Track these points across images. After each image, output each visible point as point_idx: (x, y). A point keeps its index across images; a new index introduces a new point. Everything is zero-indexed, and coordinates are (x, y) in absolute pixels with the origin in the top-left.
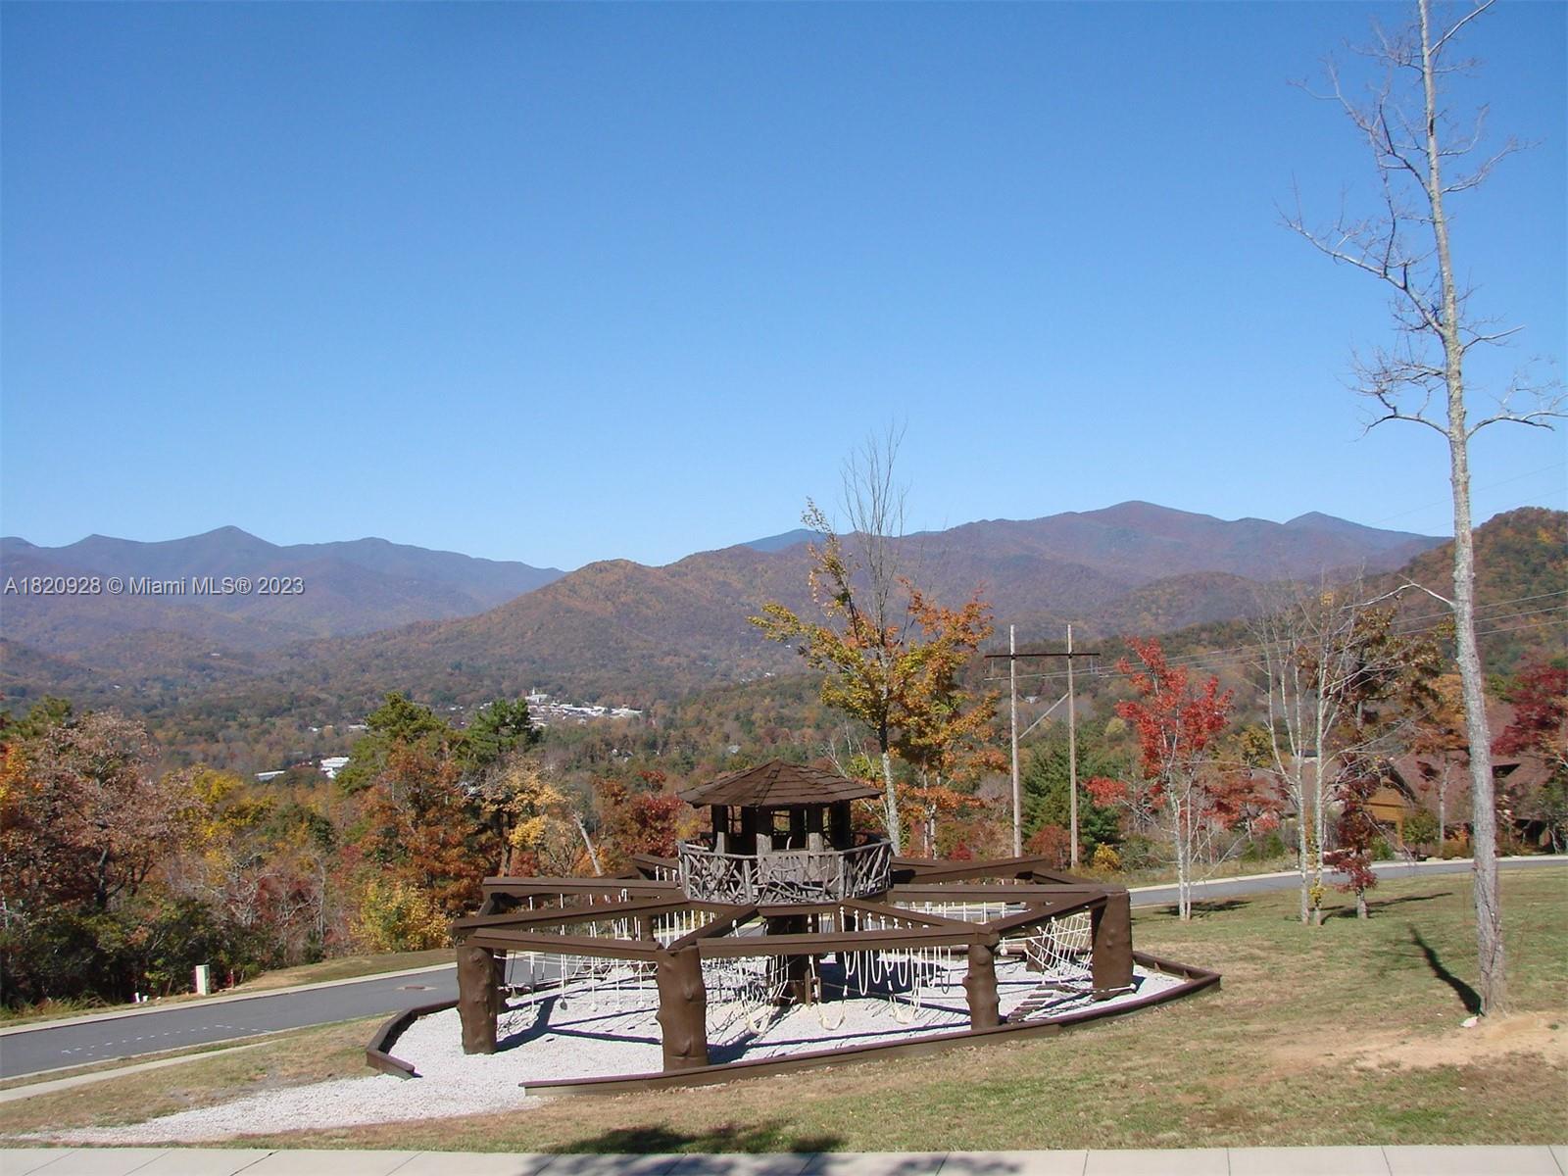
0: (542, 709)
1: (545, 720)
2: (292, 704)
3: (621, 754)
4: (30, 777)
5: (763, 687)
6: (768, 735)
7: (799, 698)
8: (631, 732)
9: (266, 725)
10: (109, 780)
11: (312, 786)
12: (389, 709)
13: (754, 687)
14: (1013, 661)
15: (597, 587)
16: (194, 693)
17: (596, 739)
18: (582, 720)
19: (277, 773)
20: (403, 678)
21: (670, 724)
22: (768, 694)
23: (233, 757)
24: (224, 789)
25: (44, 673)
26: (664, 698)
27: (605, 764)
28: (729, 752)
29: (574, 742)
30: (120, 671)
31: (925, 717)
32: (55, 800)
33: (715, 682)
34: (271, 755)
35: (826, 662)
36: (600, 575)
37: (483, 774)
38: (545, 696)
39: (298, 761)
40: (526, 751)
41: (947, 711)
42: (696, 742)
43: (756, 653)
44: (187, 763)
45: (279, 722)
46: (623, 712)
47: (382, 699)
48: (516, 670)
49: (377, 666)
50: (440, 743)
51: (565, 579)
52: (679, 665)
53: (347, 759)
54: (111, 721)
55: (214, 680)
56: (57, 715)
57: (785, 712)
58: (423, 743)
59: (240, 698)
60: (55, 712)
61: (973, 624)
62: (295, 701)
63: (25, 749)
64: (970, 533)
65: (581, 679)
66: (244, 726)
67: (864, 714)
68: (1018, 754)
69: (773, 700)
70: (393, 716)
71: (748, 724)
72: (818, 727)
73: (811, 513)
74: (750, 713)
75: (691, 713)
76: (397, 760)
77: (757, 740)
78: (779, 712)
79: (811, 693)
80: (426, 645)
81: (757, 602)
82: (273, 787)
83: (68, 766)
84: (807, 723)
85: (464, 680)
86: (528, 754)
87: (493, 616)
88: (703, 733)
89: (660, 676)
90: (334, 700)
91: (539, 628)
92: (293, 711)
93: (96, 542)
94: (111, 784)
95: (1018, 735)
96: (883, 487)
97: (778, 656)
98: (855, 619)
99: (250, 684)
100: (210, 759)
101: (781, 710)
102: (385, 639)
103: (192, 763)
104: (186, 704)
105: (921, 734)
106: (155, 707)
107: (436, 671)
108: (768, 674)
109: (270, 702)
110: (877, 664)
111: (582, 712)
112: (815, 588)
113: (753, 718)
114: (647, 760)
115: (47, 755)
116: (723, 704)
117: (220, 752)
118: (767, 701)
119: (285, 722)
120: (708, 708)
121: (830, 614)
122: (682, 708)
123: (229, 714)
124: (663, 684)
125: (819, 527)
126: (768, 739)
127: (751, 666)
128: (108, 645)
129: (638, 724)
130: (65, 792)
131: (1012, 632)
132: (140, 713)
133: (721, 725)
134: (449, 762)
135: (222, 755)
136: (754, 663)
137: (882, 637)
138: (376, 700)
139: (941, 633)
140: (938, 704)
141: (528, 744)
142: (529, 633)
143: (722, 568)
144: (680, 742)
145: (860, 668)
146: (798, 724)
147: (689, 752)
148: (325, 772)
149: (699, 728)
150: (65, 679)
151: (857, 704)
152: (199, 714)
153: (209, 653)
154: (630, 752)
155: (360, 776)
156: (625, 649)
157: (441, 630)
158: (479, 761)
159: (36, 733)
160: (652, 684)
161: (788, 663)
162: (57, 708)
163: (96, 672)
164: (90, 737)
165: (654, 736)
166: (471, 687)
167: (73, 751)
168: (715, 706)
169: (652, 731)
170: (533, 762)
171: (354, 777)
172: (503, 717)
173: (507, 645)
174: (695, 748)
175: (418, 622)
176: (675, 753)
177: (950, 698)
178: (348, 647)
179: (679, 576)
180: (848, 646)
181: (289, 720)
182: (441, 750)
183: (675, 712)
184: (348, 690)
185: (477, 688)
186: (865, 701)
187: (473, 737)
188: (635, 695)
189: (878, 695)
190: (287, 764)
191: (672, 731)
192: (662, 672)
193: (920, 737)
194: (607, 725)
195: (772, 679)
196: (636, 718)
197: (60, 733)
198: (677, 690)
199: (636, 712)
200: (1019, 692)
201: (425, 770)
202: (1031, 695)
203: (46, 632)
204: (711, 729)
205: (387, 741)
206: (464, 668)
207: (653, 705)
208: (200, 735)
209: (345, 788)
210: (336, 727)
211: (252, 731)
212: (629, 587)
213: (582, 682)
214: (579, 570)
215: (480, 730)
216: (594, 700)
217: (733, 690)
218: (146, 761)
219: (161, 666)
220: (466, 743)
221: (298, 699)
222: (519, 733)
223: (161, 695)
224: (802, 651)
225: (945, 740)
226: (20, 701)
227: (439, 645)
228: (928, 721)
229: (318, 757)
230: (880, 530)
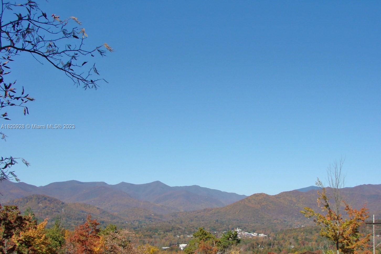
0: (240, 233)
1: (240, 236)
2: (172, 229)
3: (261, 247)
4: (105, 245)
5: (301, 230)
6: (302, 243)
7: (311, 233)
8: (264, 241)
9: (165, 234)
10: (125, 247)
11: (177, 251)
12: (199, 232)
13: (299, 230)
14: (374, 225)
15: (256, 201)
16: (147, 225)
17: (254, 242)
18: (251, 237)
19: (167, 247)
20: (202, 224)
21: (275, 239)
22: (302, 231)
23: (156, 242)
24: (154, 251)
25: (108, 217)
26: (274, 232)
27: (256, 249)
28: (291, 247)
29: (248, 243)
30: (128, 218)
31: (349, 240)
32: (111, 252)
33: (288, 228)
34: (166, 243)
35: (322, 224)
36: (257, 197)
37: (224, 251)
38: (240, 230)
39: (173, 244)
40: (236, 245)
41: (355, 239)
42: (282, 244)
43: (299, 220)
44: (144, 243)
45: (168, 234)
46: (262, 235)
47: (197, 229)
48: (233, 223)
49: (195, 220)
50: (213, 242)
51: (247, 198)
52: (278, 223)
53: (186, 244)
54: (127, 232)
55: (152, 222)
56: (113, 229)
57: (307, 237)
58: (208, 242)
59: (158, 227)
60: (112, 228)
61: (363, 214)
62: (173, 228)
63: (104, 238)
64: (361, 188)
65: (251, 226)
66: (159, 234)
67: (332, 239)
68: (375, 252)
69: (304, 233)
70: (200, 234)
71: (297, 240)
72: (316, 241)
73: (318, 182)
74: (297, 237)
75: (281, 236)
76: (201, 246)
77: (299, 244)
78: (305, 237)
79: (315, 232)
80: (209, 215)
81: (300, 206)
82: (166, 251)
83: (115, 243)
84: (313, 240)
85: (219, 225)
86: (237, 246)
87: (227, 207)
88: (284, 242)
89: (273, 226)
90: (183, 229)
91: (240, 211)
92: (172, 231)
93: (123, 184)
94: (126, 248)
95: (375, 246)
96: (339, 175)
97: (305, 221)
98: (330, 212)
99: (161, 223)
100: (150, 243)
101: (306, 236)
102: (198, 213)
103: (145, 244)
104: (144, 227)
105: (348, 245)
106: (136, 228)
107: (211, 222)
108: (303, 226)
109: (166, 228)
110: (336, 225)
111: (251, 235)
112: (319, 203)
113: (298, 238)
114: (268, 249)
115: (110, 240)
116: (290, 234)
117: (153, 241)
118: (302, 233)
119: (170, 234)
120: (286, 235)
121: (323, 210)
122: (279, 235)
123: (156, 231)
124: (273, 228)
125: (320, 186)
126: (302, 244)
127: (297, 224)
128: (125, 211)
129: (266, 239)
130: (114, 250)
131: (374, 216)
132: (132, 229)
133: (289, 240)
134: (215, 247)
135: (153, 242)
136: (299, 223)
137: (338, 217)
138: (195, 229)
139: (354, 217)
140: (353, 237)
141: (237, 243)
142: (237, 213)
143: (291, 196)
144: (278, 244)
145: (331, 226)
146: (310, 240)
147: (280, 247)
148: (181, 248)
149: (283, 240)
150: (114, 219)
151: (330, 236)
152: (148, 230)
153: (151, 214)
154: (263, 246)
155: (191, 250)
156: (263, 218)
157: (213, 211)
158: (223, 247)
159: (107, 234)
160: (270, 228)
161: (308, 223)
162: (113, 227)
163: (121, 218)
164: (121, 236)
165: (270, 242)
166: (221, 227)
167: (116, 239)
168: (288, 234)
169: (270, 241)
170: (238, 248)
171: (189, 250)
172: (230, 236)
173: (231, 215)
174: (281, 246)
175: (207, 208)
176: (276, 247)
177: (356, 235)
178: (188, 214)
179: (278, 198)
180: (328, 219)
181: (171, 233)
182: (213, 244)
183: (276, 236)
184: (188, 226)
185: (222, 227)
186: (332, 235)
187: (222, 240)
188: (265, 231)
189: (336, 234)
190: (170, 245)
191: (275, 241)
192: (273, 225)
193: (347, 246)
194: (257, 238)
195: (304, 228)
196: (265, 237)
197: (113, 234)
198: (277, 230)
199: (266, 235)
200: (375, 234)
201: (208, 249)
202: (378, 235)
203: (109, 207)
204: (286, 241)
205: (198, 241)
206: (219, 221)
207: (270, 233)
208: (148, 236)
209: (187, 253)
210: (184, 236)
211: (161, 236)
212: (264, 201)
213: (251, 227)
214: (251, 196)
215: (224, 239)
216: (254, 232)
217: (293, 230)
218: (135, 243)
219: (138, 217)
220: (220, 242)
221: (174, 228)
222: (234, 240)
223: (138, 225)
224: (315, 221)
225: (355, 247)
226: (102, 225)
227: (212, 215)
228: (350, 242)
229: (178, 244)
230: (337, 187)
